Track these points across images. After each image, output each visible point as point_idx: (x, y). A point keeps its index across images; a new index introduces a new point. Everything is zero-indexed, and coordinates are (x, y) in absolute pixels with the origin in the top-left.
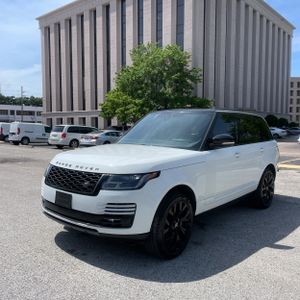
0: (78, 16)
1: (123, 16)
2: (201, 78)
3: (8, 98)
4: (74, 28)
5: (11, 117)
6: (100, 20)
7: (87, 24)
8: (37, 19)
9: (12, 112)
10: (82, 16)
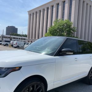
0: (39, 11)
1: (52, 11)
2: (76, 30)
3: (19, 35)
4: (38, 14)
5: (19, 40)
6: (45, 12)
7: (41, 13)
8: (28, 12)
9: (19, 39)
10: (40, 11)
